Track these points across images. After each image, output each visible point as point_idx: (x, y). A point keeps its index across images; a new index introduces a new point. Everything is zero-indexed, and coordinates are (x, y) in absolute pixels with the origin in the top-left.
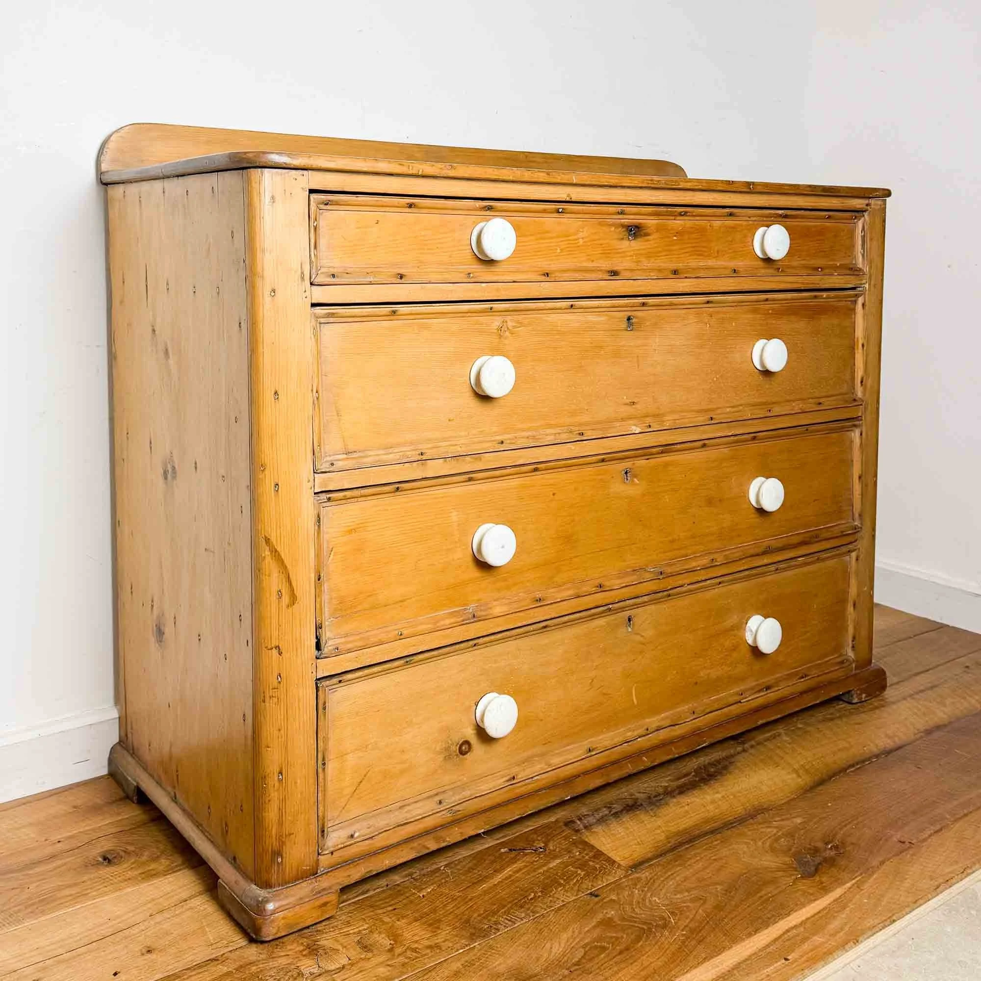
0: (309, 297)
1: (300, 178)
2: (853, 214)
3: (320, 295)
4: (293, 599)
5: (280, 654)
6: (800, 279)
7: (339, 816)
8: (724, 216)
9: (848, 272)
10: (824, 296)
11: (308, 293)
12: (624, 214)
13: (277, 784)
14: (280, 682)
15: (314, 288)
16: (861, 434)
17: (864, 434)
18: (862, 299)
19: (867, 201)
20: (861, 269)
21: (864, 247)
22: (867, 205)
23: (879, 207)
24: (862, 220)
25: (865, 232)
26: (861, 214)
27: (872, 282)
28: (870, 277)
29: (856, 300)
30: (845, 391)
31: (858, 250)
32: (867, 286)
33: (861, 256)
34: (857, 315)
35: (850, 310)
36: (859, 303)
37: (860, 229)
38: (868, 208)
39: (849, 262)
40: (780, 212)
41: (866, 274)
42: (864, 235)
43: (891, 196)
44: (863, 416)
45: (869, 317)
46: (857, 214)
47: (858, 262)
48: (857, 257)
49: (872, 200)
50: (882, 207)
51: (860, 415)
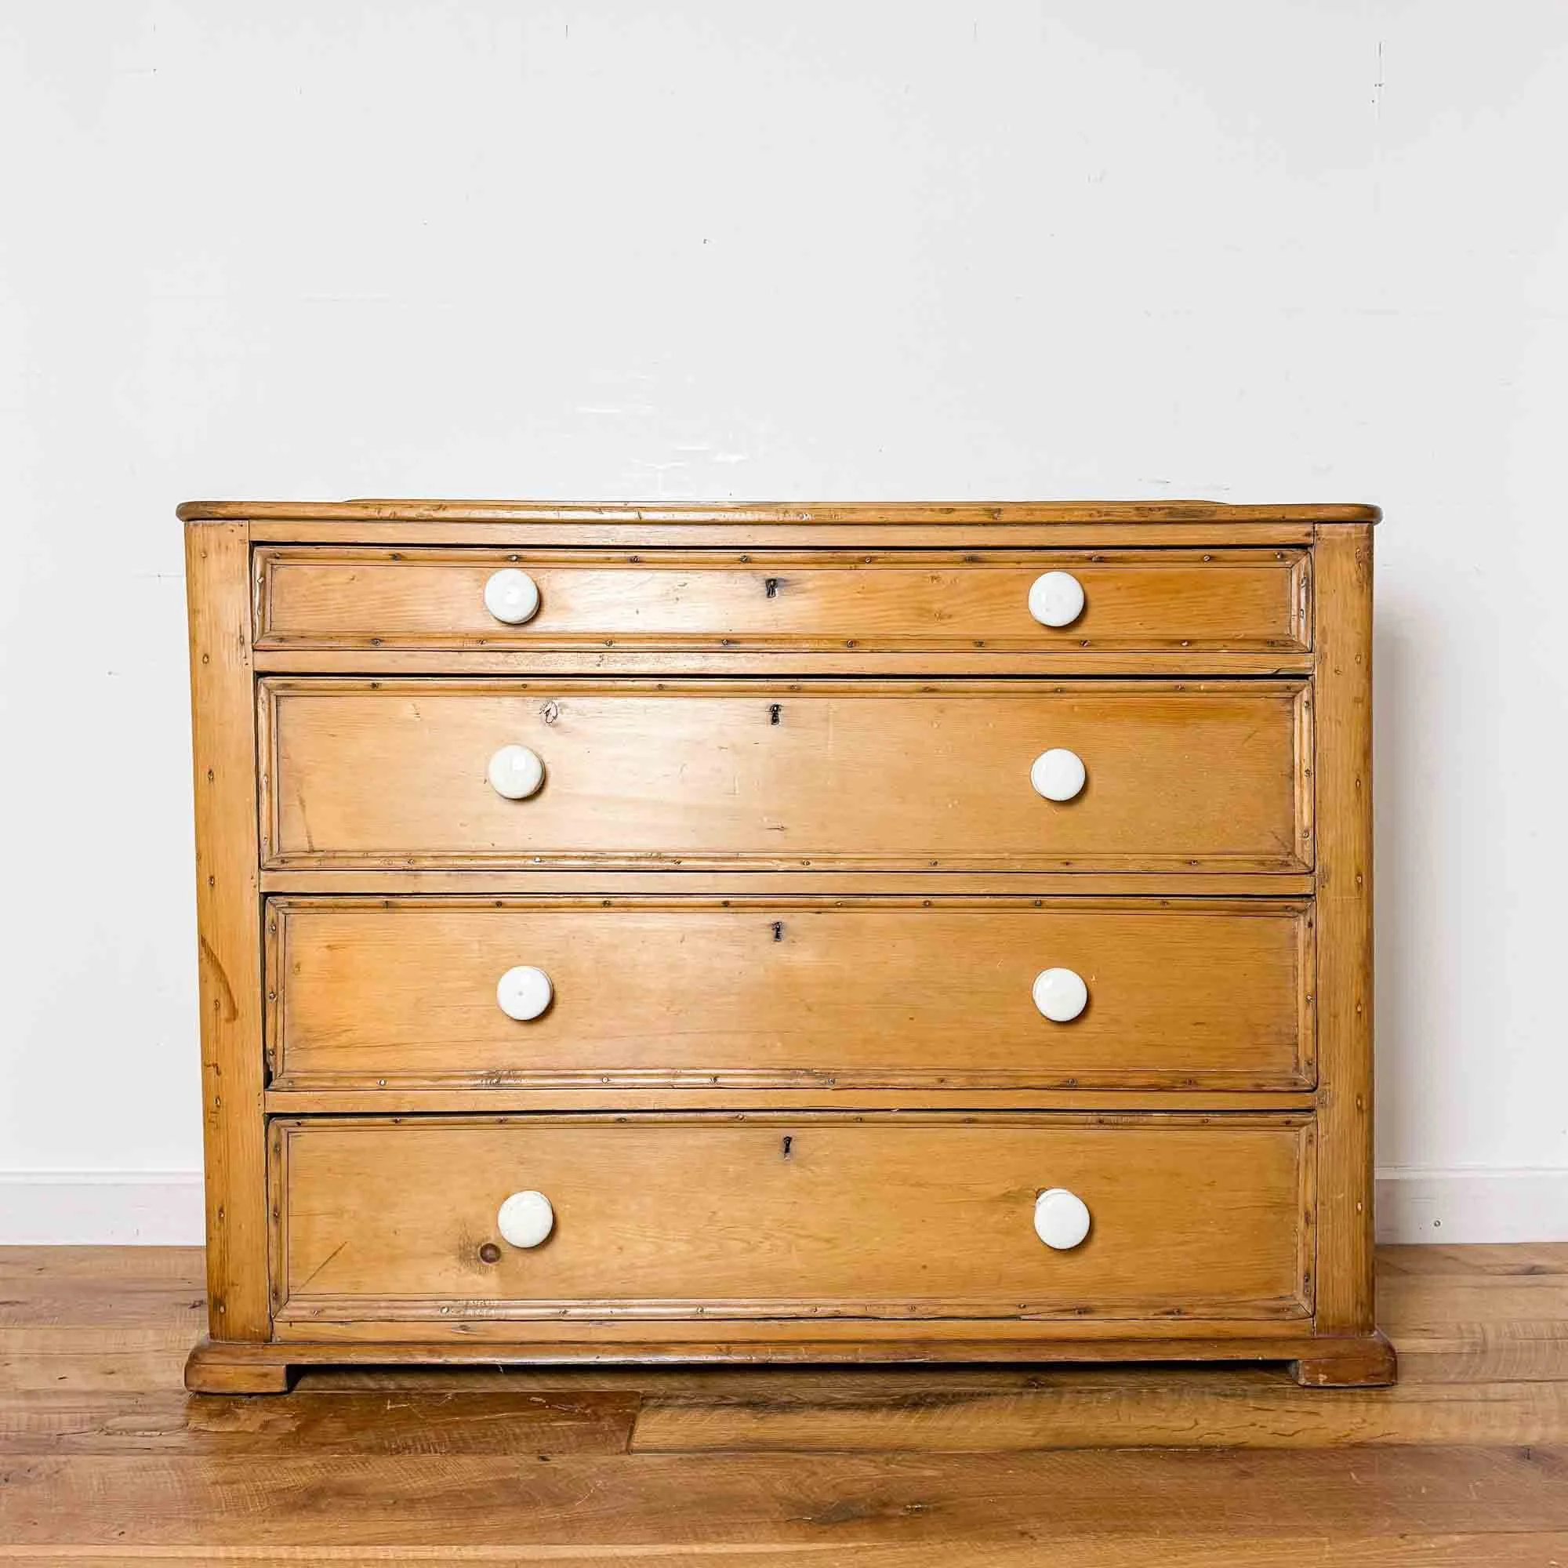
0: (250, 663)
1: (238, 529)
2: (1275, 551)
3: (264, 662)
4: (234, 1014)
5: (218, 1073)
6: (1131, 658)
7: (303, 1286)
8: (958, 563)
9: (1267, 648)
10: (1202, 688)
11: (249, 660)
12: (751, 562)
13: (218, 1224)
14: (218, 1106)
15: (258, 654)
16: (1310, 925)
17: (1321, 925)
18: (1305, 695)
19: (1308, 528)
20: (1299, 643)
21: (1307, 607)
22: (1308, 535)
23: (1345, 536)
24: (1304, 561)
25: (1308, 580)
26: (1299, 552)
27: (1330, 665)
28: (1323, 657)
29: (1294, 697)
30: (1269, 848)
31: (1294, 612)
32: (1316, 673)
33: (1302, 621)
34: (1297, 722)
35: (1281, 712)
36: (1297, 701)
37: (1299, 577)
38: (1310, 540)
39: (1271, 631)
40: (1086, 553)
41: (1311, 652)
42: (1307, 586)
43: (1381, 520)
44: (1314, 895)
45: (1323, 725)
46: (1285, 551)
47: (1294, 632)
48: (1294, 624)
49: (1323, 525)
50: (1353, 536)
51: (1308, 892)
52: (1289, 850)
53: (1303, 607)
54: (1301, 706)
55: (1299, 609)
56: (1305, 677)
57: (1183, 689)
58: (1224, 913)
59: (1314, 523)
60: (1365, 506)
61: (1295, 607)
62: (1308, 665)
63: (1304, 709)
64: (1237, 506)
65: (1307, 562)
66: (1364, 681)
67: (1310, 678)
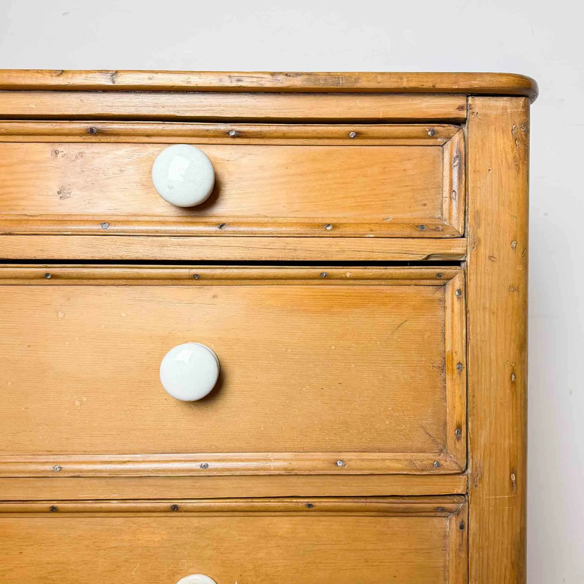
2: (426, 127)
16: (462, 527)
17: (473, 525)
18: (457, 283)
19: (460, 101)
20: (451, 227)
21: (459, 188)
22: (461, 108)
23: (499, 111)
24: (457, 138)
25: (460, 160)
26: (452, 128)
27: (484, 251)
28: (476, 243)
29: (445, 285)
30: (420, 445)
31: (446, 193)
32: (468, 259)
33: (454, 203)
34: (449, 311)
35: (432, 301)
36: (449, 288)
37: (451, 154)
38: (463, 114)
39: (420, 214)
40: (222, 127)
41: (463, 237)
42: (460, 164)
43: (538, 95)
44: (467, 493)
45: (476, 315)
46: (437, 128)
47: (446, 215)
48: (446, 206)
49: (477, 98)
50: (509, 111)
51: (460, 492)
52: (441, 447)
53: (455, 188)
54: (452, 294)
55: (451, 191)
56: (457, 263)
57: (327, 277)
58: (373, 514)
59: (468, 96)
60: (522, 77)
61: (446, 189)
62: (459, 250)
63: (455, 298)
64: (383, 74)
65: (460, 139)
66: (520, 268)
67: (463, 265)
